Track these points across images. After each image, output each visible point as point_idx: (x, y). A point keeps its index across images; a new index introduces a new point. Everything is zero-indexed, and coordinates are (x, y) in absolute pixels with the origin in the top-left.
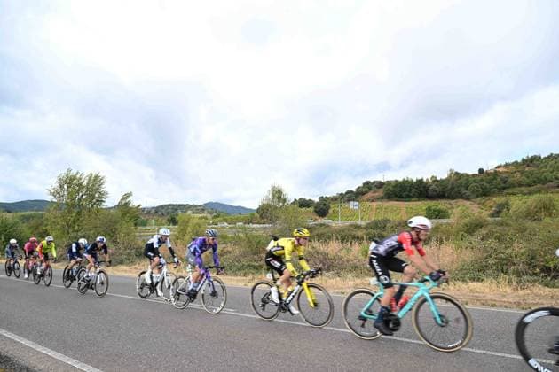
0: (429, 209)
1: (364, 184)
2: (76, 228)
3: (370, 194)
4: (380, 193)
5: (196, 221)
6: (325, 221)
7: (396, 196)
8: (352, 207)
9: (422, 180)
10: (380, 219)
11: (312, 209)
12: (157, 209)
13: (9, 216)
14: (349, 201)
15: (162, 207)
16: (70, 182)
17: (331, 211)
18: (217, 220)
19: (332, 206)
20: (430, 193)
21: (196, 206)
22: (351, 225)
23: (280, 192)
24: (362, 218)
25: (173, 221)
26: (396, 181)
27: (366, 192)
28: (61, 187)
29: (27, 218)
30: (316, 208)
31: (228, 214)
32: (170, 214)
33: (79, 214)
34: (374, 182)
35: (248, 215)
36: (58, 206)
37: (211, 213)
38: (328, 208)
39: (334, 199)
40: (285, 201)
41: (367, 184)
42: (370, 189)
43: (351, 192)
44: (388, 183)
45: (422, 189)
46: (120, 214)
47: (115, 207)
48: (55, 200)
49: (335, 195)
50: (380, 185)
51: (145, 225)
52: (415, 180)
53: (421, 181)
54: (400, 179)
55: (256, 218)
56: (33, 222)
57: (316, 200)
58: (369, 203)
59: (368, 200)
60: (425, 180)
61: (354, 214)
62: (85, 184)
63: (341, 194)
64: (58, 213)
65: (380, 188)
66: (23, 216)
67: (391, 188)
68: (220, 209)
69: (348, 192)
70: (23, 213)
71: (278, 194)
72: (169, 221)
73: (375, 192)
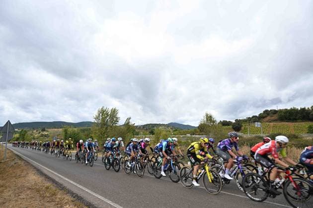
0: (310, 127)
1: (264, 112)
2: (106, 136)
3: (268, 118)
4: (275, 117)
5: (164, 133)
6: (239, 134)
7: (286, 119)
8: (256, 126)
9: (305, 108)
10: (275, 133)
11: (231, 127)
12: (144, 126)
13: (76, 129)
14: (255, 122)
15: (147, 125)
16: (103, 112)
17: (243, 128)
18: (175, 132)
19: (243, 125)
20: (311, 117)
21: (164, 125)
22: (256, 137)
23: (211, 117)
24: (263, 132)
25: (152, 133)
26: (286, 109)
27: (266, 117)
28: (99, 115)
29: (83, 131)
30: (233, 126)
31: (182, 130)
32: (150, 129)
33: (106, 129)
34: (271, 110)
35: (193, 130)
36: (97, 124)
37: (172, 129)
38: (241, 126)
39: (245, 121)
40: (214, 122)
41: (266, 111)
42: (268, 115)
43: (256, 116)
44: (281, 111)
45: (305, 114)
46: (126, 128)
47: (123, 125)
48: (96, 121)
49: (245, 118)
50: (275, 112)
51: (138, 135)
52: (299, 109)
53: (303, 110)
54: (289, 108)
55: (197, 132)
56: (86, 133)
57: (234, 121)
58: (268, 123)
59: (267, 122)
60: (307, 108)
61: (258, 130)
62: (110, 113)
63: (249, 118)
64: (97, 128)
65: (275, 114)
66: (81, 129)
67: (283, 114)
68: (177, 127)
69: (254, 117)
70: (81, 128)
71: (209, 118)
72: (150, 132)
73: (272, 116)
